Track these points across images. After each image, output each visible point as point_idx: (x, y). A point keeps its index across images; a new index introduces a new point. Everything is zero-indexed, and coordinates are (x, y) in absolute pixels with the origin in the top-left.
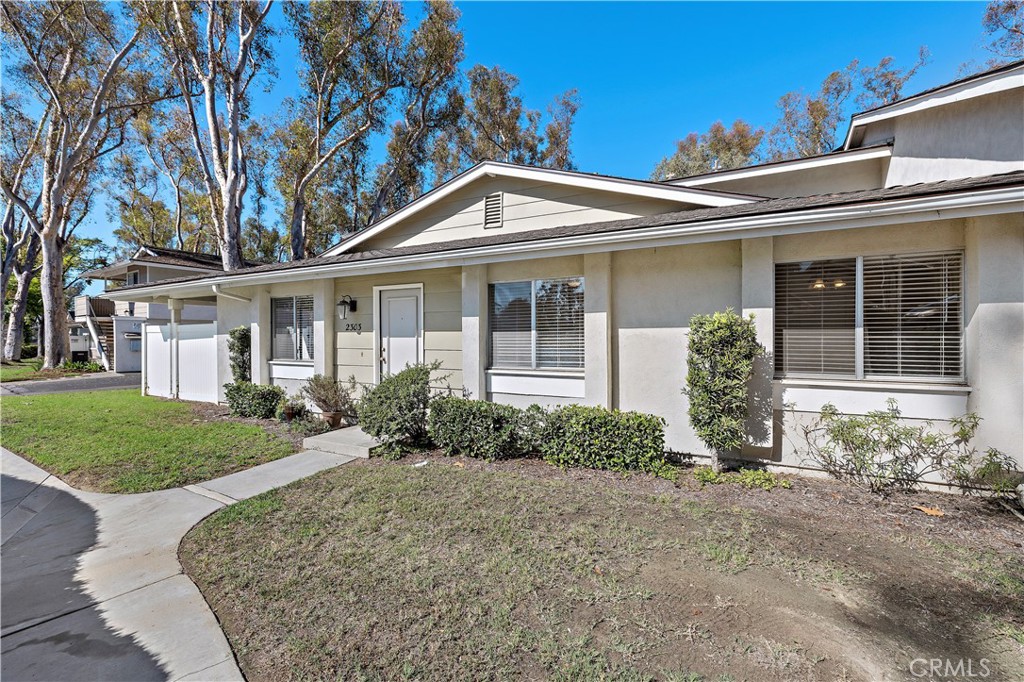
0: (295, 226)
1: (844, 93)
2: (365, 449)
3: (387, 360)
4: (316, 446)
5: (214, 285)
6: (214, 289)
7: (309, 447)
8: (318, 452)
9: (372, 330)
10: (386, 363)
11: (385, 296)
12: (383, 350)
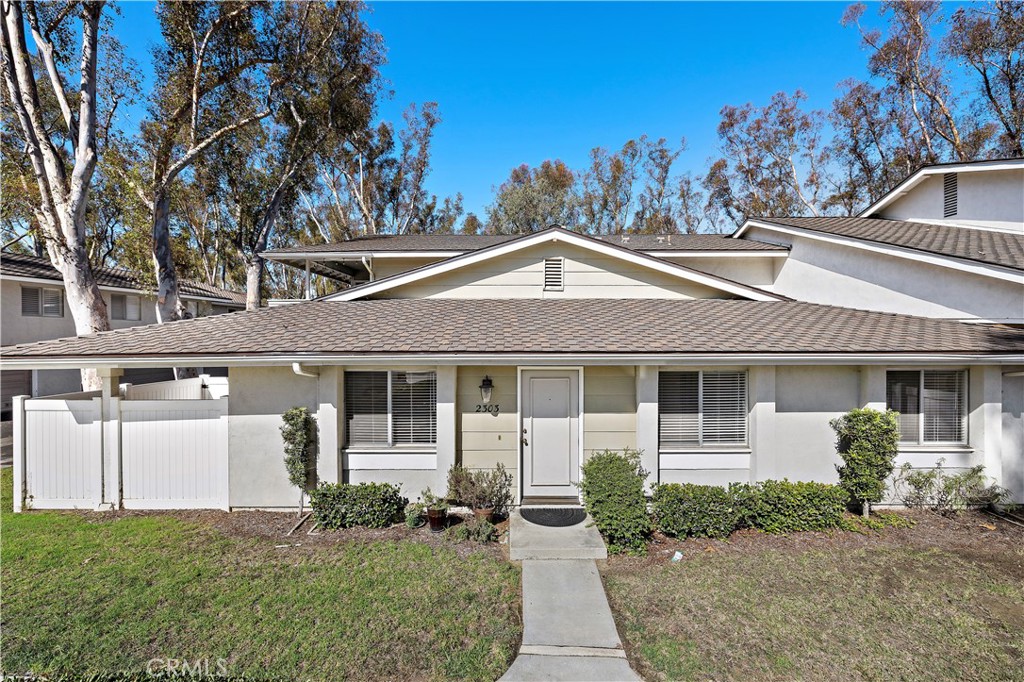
0: (159, 228)
1: (637, 158)
2: (602, 550)
3: (529, 442)
4: (530, 555)
5: (296, 362)
6: (296, 368)
7: (519, 558)
8: (536, 561)
9: (516, 412)
10: (527, 445)
11: (527, 376)
12: (523, 431)
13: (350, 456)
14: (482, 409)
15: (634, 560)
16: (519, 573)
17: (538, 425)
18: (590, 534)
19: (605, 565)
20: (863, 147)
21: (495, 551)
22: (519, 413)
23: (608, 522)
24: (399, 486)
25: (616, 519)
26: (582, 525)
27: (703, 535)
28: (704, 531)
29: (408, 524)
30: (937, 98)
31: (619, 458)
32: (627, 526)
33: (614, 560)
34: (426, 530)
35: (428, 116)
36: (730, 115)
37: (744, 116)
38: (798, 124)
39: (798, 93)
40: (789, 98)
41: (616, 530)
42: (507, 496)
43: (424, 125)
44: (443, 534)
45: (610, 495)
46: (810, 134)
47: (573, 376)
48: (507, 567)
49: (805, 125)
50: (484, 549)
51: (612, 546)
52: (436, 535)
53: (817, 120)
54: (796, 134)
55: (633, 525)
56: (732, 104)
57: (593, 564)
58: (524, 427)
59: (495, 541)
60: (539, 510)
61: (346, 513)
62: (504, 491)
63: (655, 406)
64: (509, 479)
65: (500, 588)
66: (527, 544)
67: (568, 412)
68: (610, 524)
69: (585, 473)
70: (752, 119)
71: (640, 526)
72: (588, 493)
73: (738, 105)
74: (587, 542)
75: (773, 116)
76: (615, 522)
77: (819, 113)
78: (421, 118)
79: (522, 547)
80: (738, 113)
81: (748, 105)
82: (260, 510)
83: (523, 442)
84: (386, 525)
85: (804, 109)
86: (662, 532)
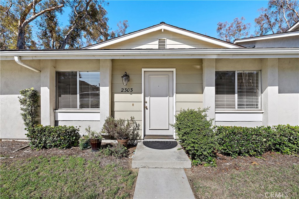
2: (188, 163)
3: (148, 108)
4: (144, 165)
5: (16, 56)
6: (16, 59)
7: (137, 167)
8: (147, 169)
9: (141, 93)
10: (147, 109)
11: (147, 74)
12: (145, 102)
13: (59, 114)
14: (124, 90)
15: (209, 169)
16: (135, 177)
17: (153, 101)
18: (180, 153)
19: (190, 172)
20: (265, 33)
21: (124, 162)
22: (143, 94)
23: (192, 145)
24: (79, 127)
25: (197, 143)
26: (175, 149)
27: (247, 155)
28: (248, 152)
29: (80, 148)
30: (295, 10)
31: (196, 112)
32: (204, 147)
33: (195, 168)
34: (90, 151)
35: (125, 24)
36: (221, 25)
37: (225, 26)
38: (242, 28)
39: (242, 18)
40: (239, 20)
41: (197, 151)
42: (137, 135)
43: (124, 28)
44: (98, 153)
45: (192, 130)
46: (246, 31)
47: (170, 74)
48: (129, 172)
49: (244, 28)
50: (118, 161)
51: (194, 161)
52: (94, 153)
53: (248, 26)
54: (242, 31)
55: (207, 147)
56: (221, 22)
57: (183, 171)
58: (146, 100)
59: (126, 157)
60: (153, 142)
61: (46, 141)
62: (136, 132)
63: (213, 89)
64: (138, 126)
65: (119, 189)
66: (143, 159)
67: (168, 94)
68: (193, 147)
69: (177, 119)
70: (227, 27)
71: (212, 148)
72: (179, 129)
73: (223, 22)
74: (179, 158)
75: (234, 26)
76: (197, 145)
77: (249, 24)
78: (123, 26)
79: (139, 160)
80: (223, 25)
81: (226, 22)
82: (15, 140)
83: (145, 108)
84: (69, 147)
85: (244, 22)
86: (222, 153)
